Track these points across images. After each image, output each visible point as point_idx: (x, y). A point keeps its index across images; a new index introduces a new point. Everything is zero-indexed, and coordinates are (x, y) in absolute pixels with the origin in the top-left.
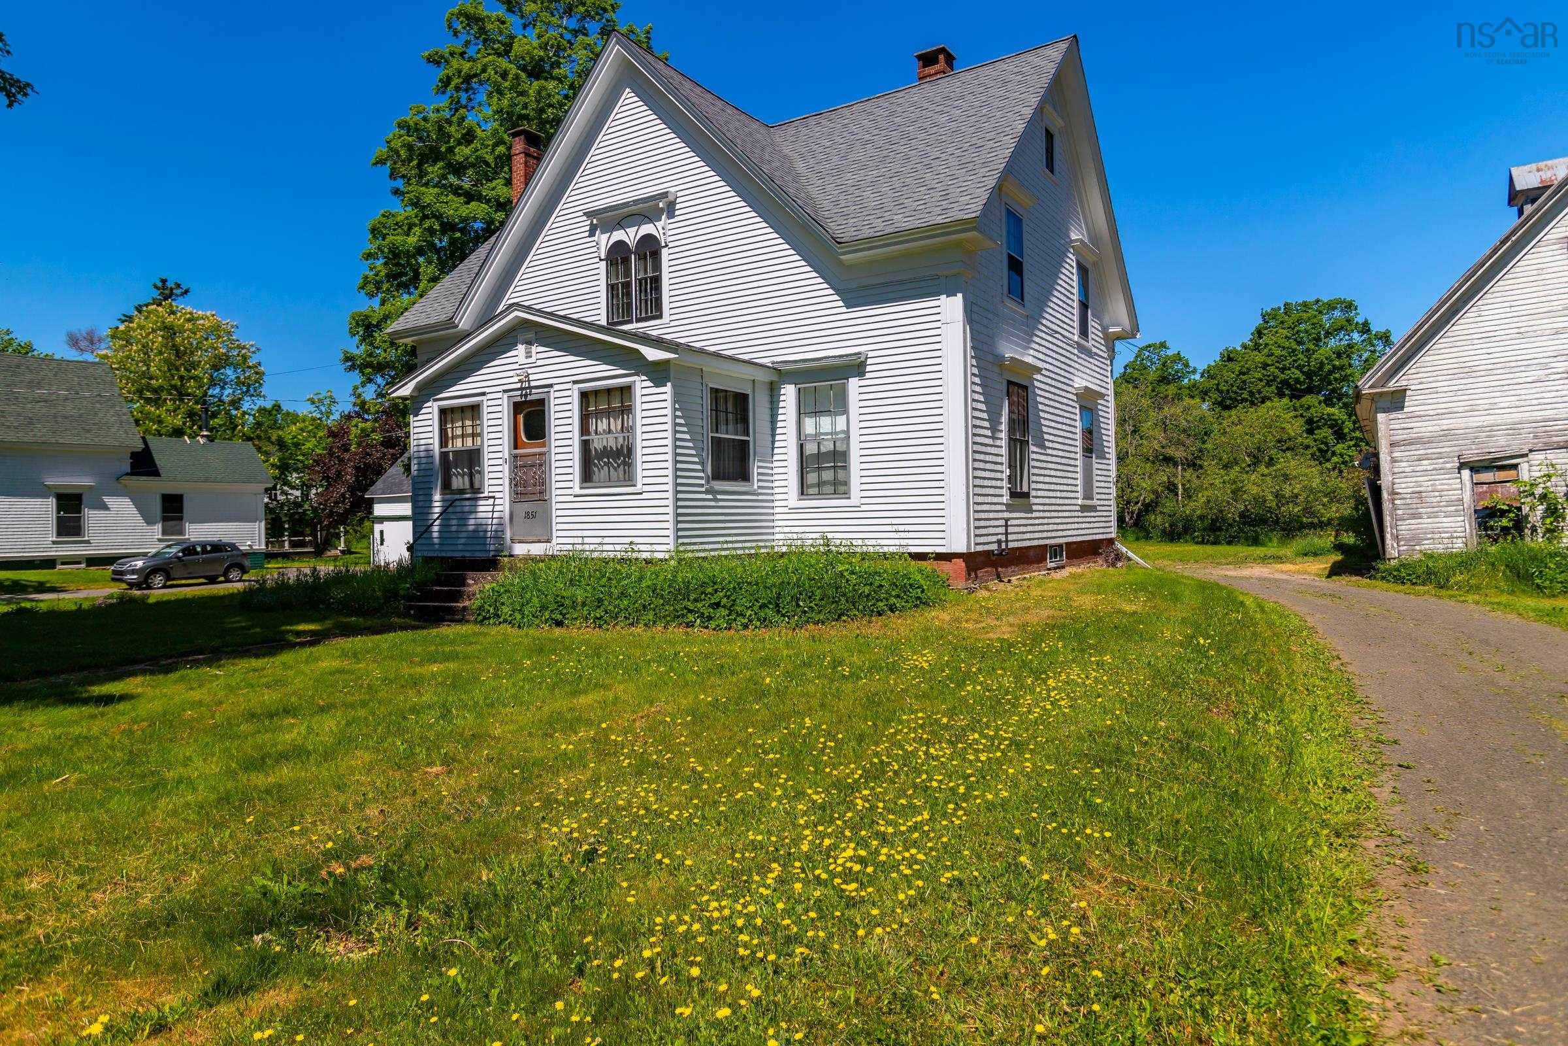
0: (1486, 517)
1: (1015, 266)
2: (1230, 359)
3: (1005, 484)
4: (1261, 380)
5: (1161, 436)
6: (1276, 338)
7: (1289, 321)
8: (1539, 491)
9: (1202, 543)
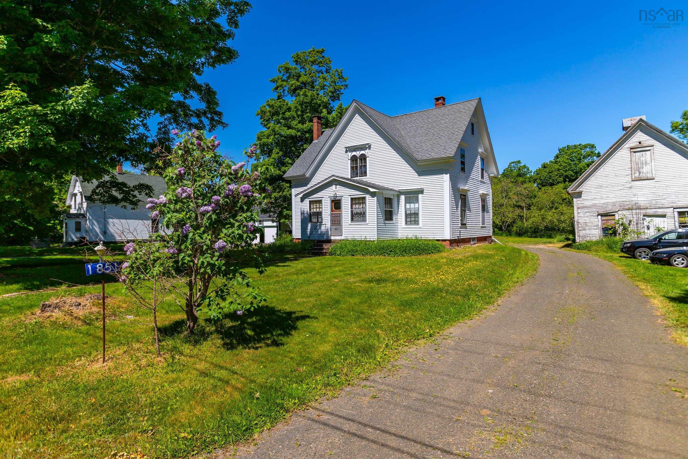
0: (605, 230)
1: (463, 163)
2: (545, 167)
3: (460, 221)
4: (557, 175)
5: (516, 198)
6: (564, 159)
7: (569, 152)
8: (620, 223)
9: (531, 237)
